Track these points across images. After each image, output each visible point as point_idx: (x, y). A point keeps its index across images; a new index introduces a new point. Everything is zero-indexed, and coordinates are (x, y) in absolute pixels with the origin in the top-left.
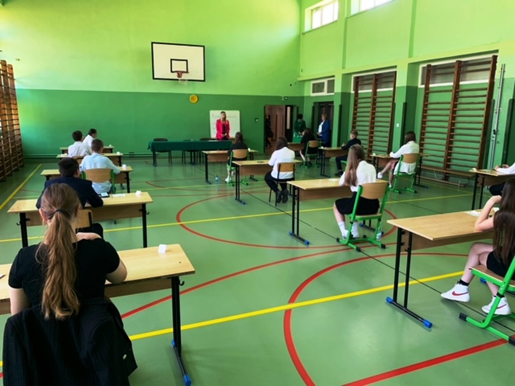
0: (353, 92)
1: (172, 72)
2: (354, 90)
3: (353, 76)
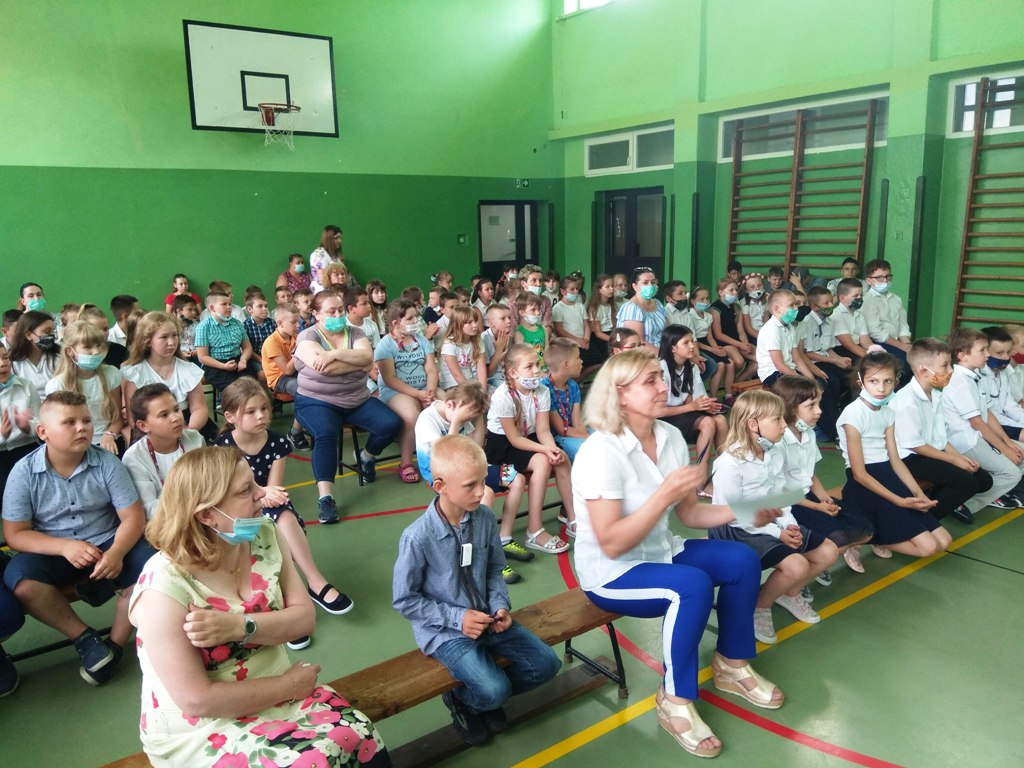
0: (722, 160)
1: (246, 108)
2: (726, 155)
3: (722, 120)
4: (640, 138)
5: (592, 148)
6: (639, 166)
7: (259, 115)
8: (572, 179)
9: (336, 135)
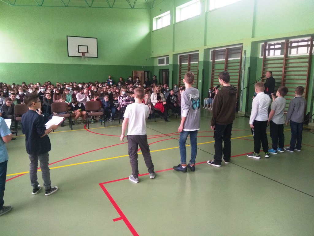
0: (179, 64)
3: (179, 55)
4: (166, 58)
5: (159, 60)
6: (167, 64)
7: (81, 54)
8: (156, 66)
9: (98, 57)
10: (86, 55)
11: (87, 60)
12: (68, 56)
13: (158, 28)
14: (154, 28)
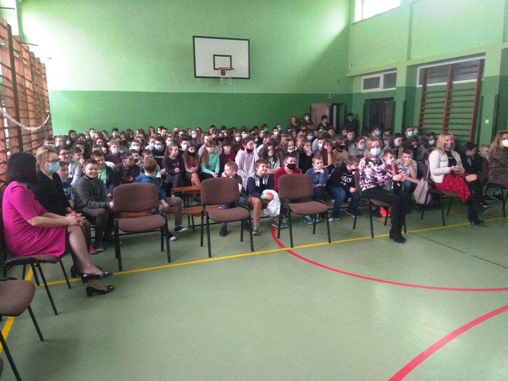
0: (419, 86)
1: (215, 69)
2: (420, 84)
3: (419, 68)
7: (219, 71)
8: (356, 94)
9: (249, 78)
10: (228, 74)
11: (230, 84)
12: (196, 77)
13: (365, 17)
14: (357, 18)
